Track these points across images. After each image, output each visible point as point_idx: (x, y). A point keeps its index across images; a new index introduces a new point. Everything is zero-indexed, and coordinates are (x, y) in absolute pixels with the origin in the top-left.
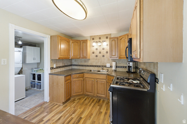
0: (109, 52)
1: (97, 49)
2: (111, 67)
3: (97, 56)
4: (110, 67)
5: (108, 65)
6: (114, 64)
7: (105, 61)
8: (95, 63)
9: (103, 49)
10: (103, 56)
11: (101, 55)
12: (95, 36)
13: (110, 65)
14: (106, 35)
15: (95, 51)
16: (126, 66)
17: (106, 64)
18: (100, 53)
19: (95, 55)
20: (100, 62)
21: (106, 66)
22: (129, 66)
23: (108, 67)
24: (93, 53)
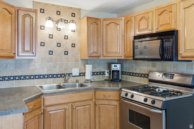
1: (51, 36)
2: (83, 74)
3: (51, 53)
4: (78, 75)
5: (76, 72)
6: (89, 69)
7: (70, 63)
8: (46, 70)
9: (66, 37)
10: (66, 53)
11: (61, 50)
13: (80, 70)
14: (71, 8)
15: (47, 40)
16: (103, 71)
17: (72, 69)
18: (59, 45)
19: (46, 49)
20: (58, 66)
21: (71, 74)
22: (116, 70)
23: (75, 76)
24: (43, 44)
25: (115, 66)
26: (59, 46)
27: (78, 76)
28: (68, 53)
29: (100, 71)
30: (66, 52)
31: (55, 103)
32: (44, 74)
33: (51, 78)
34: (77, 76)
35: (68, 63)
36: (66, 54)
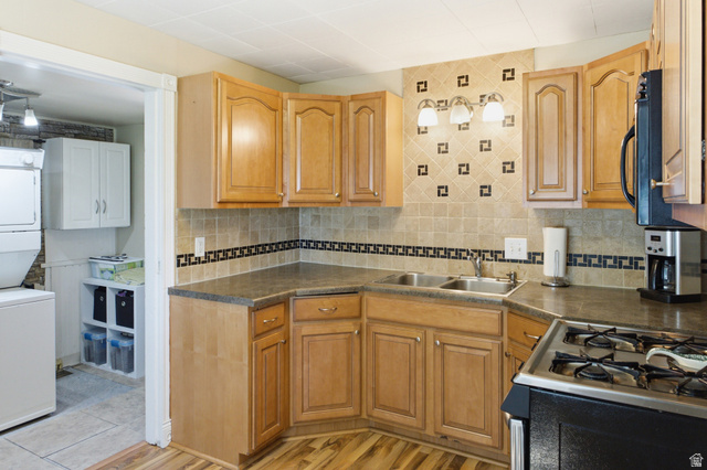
0: (519, 167)
1: (443, 149)
2: (535, 258)
3: (443, 191)
4: (525, 257)
5: (516, 248)
6: (552, 241)
7: (497, 221)
8: (431, 234)
9: (485, 146)
10: (485, 191)
11: (471, 182)
12: (431, 68)
13: (529, 244)
14: (502, 56)
15: (433, 159)
16: (634, 255)
17: (503, 238)
18: (464, 169)
19: (431, 182)
20: (462, 228)
21: (500, 252)
22: (659, 253)
23: (513, 261)
24: (423, 170)
25: (653, 238)
26: (464, 173)
27: (525, 262)
28: (490, 191)
29: (618, 255)
30: (485, 187)
31: (391, 316)
32: (426, 246)
33: (442, 257)
34: (521, 261)
35: (492, 221)
36: (486, 195)
